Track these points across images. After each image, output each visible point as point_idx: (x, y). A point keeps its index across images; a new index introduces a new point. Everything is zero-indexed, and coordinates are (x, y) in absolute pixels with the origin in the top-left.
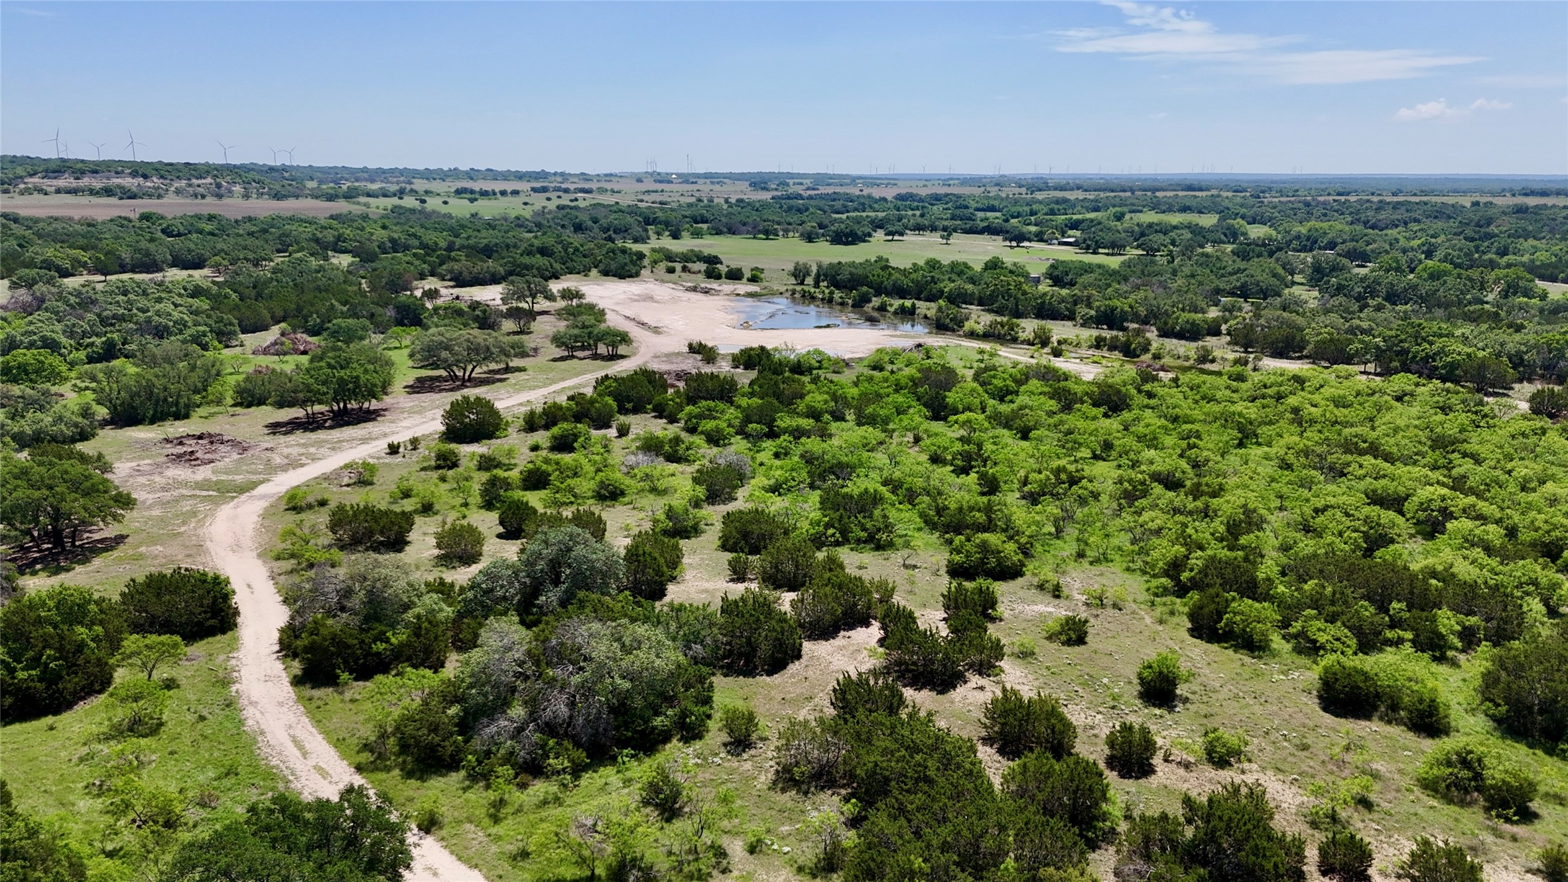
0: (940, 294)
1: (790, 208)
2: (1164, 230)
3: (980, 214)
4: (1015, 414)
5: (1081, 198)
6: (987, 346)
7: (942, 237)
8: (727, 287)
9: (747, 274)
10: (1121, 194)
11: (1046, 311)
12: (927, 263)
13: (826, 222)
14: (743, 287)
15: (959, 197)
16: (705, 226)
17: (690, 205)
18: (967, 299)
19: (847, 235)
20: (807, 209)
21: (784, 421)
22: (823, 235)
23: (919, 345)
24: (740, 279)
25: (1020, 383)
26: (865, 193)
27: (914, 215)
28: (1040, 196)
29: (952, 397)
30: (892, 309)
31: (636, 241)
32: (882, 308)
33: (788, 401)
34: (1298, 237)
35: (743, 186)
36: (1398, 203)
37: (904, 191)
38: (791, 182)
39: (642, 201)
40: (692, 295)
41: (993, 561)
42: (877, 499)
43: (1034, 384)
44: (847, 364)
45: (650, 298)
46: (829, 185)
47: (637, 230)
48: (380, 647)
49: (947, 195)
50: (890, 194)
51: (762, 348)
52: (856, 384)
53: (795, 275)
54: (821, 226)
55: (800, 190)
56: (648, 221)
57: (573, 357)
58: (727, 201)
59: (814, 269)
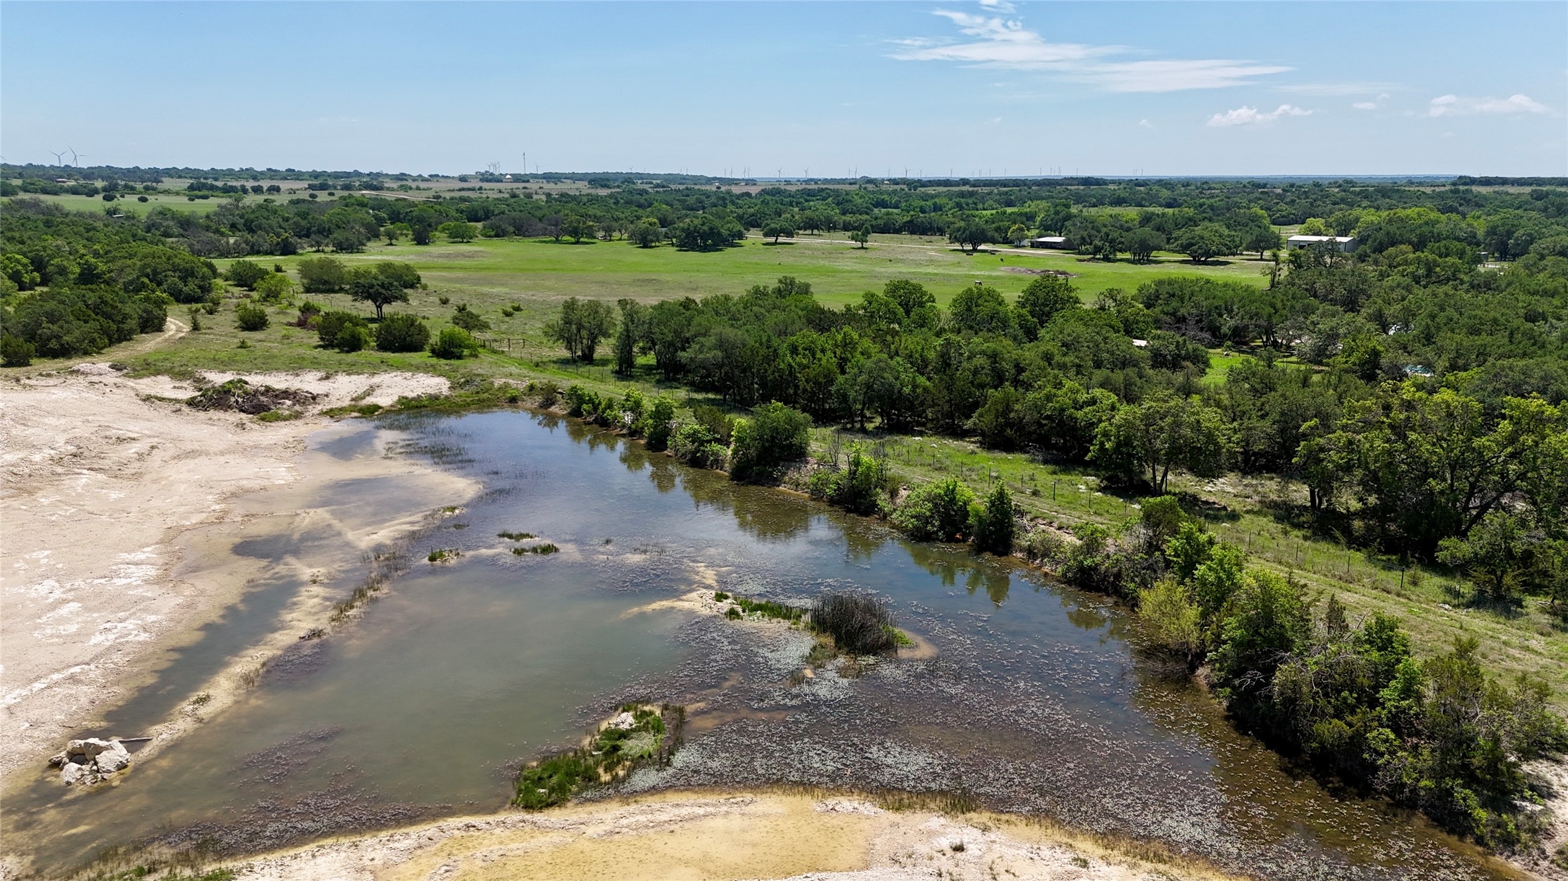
7: (854, 238)
13: (672, 218)
16: (479, 224)
19: (704, 237)
22: (666, 236)
24: (416, 347)
26: (723, 189)
39: (438, 198)
54: (664, 223)
55: (647, 188)
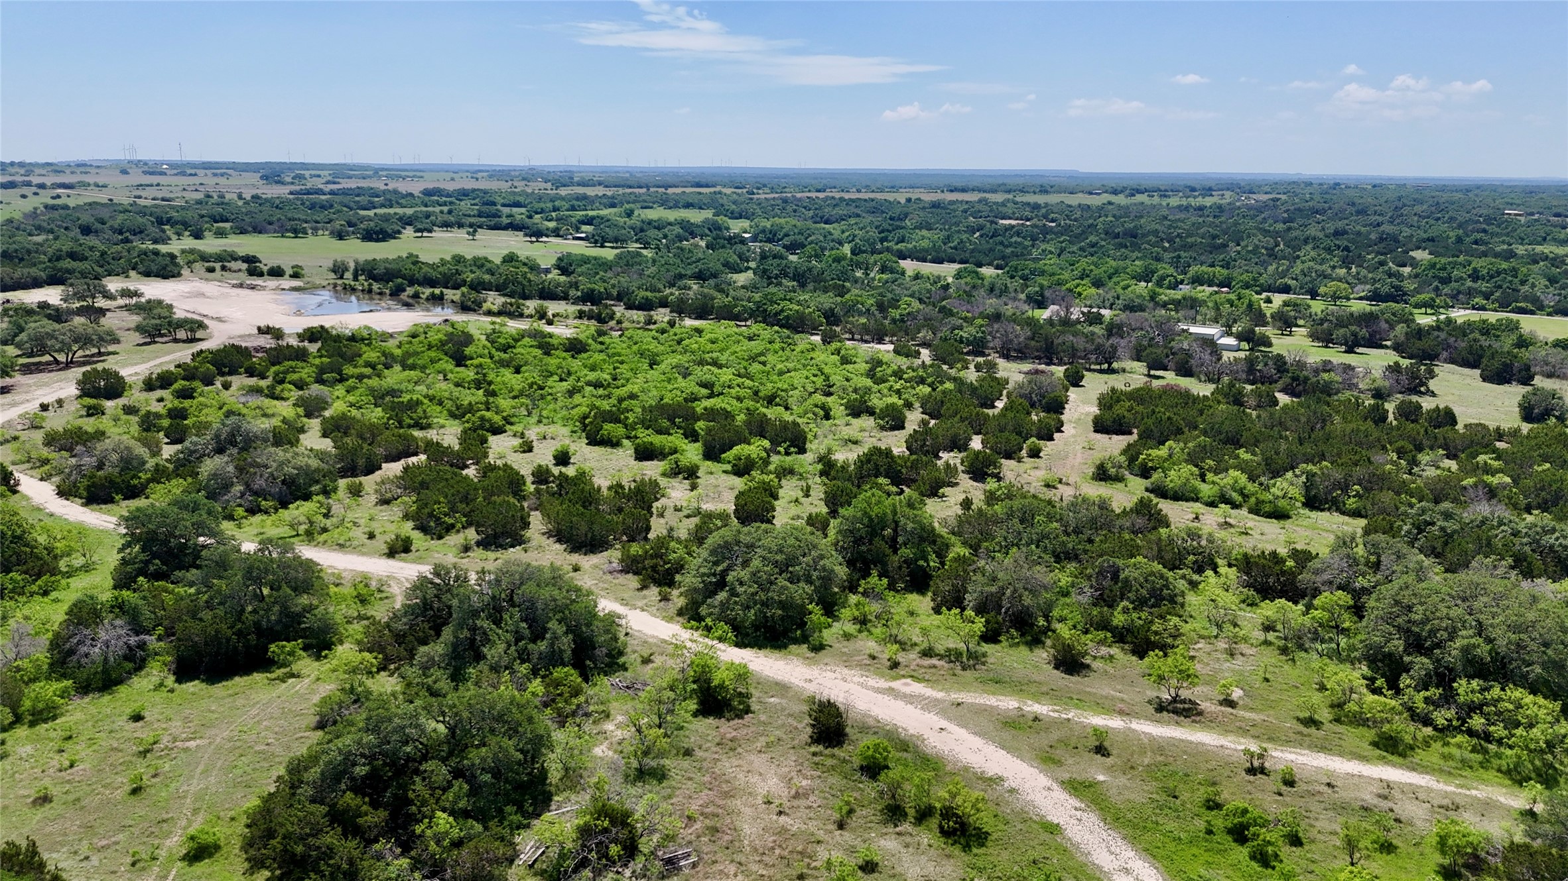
0: (464, 283)
1: (312, 207)
2: (659, 226)
3: (506, 210)
4: (512, 359)
5: (600, 194)
6: (498, 320)
7: (468, 233)
8: (272, 283)
9: (289, 271)
10: (637, 190)
11: (548, 294)
12: (454, 257)
13: (354, 220)
14: (287, 283)
15: (485, 192)
16: (227, 225)
17: (199, 202)
18: (488, 287)
19: (377, 233)
20: (331, 206)
21: (349, 370)
22: (353, 233)
23: (446, 321)
24: (282, 276)
25: (516, 341)
26: (391, 187)
27: (442, 212)
28: (563, 192)
29: (468, 351)
30: (424, 296)
31: (155, 242)
32: (416, 296)
33: (351, 359)
34: (763, 231)
35: (254, 178)
36: (851, 200)
37: (431, 186)
38: (307, 173)
39: (140, 197)
40: (239, 291)
41: (487, 425)
42: (418, 403)
43: (527, 340)
44: (391, 336)
45: (202, 295)
46: (350, 177)
47: (153, 230)
48: (136, 482)
49: (474, 190)
50: (416, 188)
51: (322, 327)
52: (399, 347)
53: (334, 271)
54: (350, 224)
55: (319, 184)
56: (160, 222)
57: (155, 342)
58: (240, 197)
59: (352, 265)
